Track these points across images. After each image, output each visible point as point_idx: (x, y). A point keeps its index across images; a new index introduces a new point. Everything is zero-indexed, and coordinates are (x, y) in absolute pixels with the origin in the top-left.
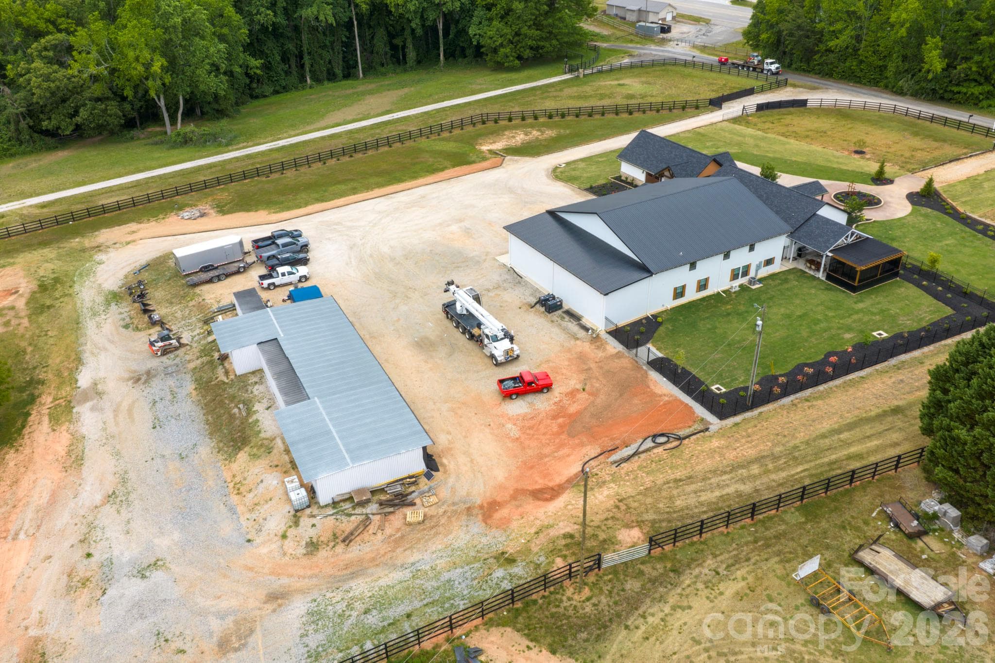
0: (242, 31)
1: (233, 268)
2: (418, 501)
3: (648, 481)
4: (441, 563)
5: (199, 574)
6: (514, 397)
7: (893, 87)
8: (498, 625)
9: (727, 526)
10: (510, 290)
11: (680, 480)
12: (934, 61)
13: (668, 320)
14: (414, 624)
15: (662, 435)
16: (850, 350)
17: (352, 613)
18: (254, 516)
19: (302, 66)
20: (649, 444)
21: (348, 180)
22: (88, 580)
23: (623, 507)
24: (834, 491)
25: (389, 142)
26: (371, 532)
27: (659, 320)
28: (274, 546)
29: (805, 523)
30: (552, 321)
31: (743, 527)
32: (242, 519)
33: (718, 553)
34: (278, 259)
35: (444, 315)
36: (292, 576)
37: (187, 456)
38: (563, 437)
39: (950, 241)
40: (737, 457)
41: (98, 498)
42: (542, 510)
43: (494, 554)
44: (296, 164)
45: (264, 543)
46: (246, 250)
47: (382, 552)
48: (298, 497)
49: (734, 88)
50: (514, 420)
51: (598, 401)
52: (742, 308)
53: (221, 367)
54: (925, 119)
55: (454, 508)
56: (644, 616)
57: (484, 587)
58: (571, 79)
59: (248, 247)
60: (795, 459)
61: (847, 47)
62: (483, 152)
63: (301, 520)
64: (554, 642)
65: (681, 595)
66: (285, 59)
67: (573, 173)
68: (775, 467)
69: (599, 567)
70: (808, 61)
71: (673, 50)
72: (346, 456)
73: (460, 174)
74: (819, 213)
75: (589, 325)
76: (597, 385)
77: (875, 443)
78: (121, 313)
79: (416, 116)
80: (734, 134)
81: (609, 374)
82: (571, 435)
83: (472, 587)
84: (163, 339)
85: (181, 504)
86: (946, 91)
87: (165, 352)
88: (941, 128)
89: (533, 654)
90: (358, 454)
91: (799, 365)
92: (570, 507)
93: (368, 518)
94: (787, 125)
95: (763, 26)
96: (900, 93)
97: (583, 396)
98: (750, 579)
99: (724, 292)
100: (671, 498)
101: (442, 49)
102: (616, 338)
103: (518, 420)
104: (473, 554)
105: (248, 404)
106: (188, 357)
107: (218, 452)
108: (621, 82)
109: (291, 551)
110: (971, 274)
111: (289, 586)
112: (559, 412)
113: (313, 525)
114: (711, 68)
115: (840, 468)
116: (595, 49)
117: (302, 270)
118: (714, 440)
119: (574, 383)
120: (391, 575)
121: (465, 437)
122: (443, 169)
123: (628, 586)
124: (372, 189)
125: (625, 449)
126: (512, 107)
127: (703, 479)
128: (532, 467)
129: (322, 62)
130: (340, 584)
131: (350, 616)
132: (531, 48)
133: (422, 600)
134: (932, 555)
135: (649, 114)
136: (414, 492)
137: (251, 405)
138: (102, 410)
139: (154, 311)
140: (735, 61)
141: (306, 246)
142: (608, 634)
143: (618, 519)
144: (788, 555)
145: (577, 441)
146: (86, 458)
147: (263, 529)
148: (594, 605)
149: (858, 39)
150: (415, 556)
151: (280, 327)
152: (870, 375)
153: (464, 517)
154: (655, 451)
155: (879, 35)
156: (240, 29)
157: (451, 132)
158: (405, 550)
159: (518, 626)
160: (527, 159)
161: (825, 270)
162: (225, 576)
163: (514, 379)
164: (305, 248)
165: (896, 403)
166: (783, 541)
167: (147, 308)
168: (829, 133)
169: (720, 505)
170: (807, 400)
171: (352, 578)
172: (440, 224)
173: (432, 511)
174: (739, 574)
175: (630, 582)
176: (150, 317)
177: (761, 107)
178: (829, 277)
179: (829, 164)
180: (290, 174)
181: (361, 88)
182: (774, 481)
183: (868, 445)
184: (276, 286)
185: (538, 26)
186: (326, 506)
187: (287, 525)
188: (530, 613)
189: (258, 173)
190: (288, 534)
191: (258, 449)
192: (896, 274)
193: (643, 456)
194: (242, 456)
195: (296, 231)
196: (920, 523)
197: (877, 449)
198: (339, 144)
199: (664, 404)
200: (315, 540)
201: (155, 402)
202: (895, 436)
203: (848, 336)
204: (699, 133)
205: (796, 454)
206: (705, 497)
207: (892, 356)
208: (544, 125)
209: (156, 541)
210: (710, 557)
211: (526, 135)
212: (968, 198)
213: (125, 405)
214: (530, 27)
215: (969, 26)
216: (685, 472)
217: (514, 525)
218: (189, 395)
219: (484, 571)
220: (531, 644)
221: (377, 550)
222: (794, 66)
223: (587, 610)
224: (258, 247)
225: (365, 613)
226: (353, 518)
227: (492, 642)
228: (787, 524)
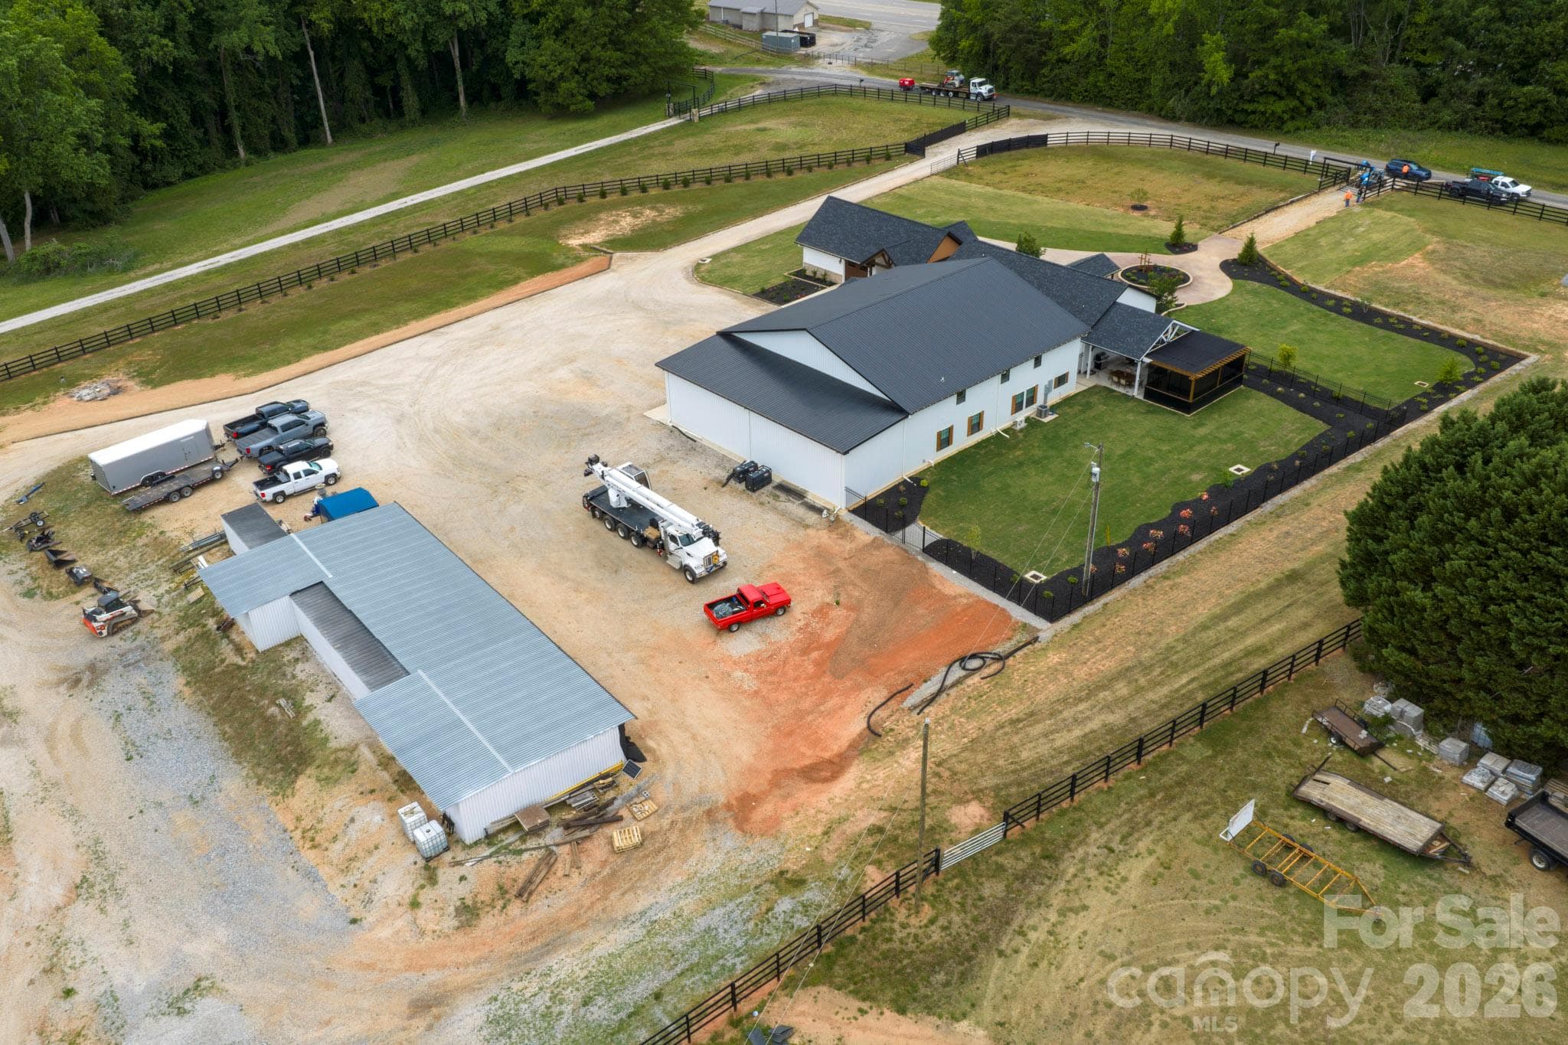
0: (125, 75)
1: (203, 473)
2: (624, 812)
3: (971, 728)
4: (688, 905)
5: (282, 990)
6: (735, 628)
7: (1161, 109)
8: (805, 985)
9: (1106, 778)
10: (681, 462)
11: (1019, 720)
12: (1218, 68)
13: (934, 482)
14: (669, 1008)
15: (974, 656)
16: (1205, 497)
17: (563, 1007)
18: (353, 879)
19: (227, 130)
20: (957, 672)
21: (359, 311)
22: (79, 1035)
23: (946, 774)
24: (1242, 705)
25: (411, 244)
26: (560, 873)
27: (924, 483)
28: (399, 923)
29: (1214, 757)
30: (762, 504)
31: (1128, 777)
32: (331, 888)
33: (1103, 820)
34: (280, 451)
35: (587, 513)
36: (444, 966)
37: (203, 798)
38: (826, 679)
39: (1296, 326)
40: (1091, 675)
41: (57, 893)
42: (824, 797)
43: (768, 876)
44: (261, 293)
45: (381, 921)
46: (217, 442)
47: (587, 903)
48: (429, 836)
49: (934, 124)
50: (743, 663)
51: (864, 617)
52: (1038, 453)
53: (225, 641)
54: (1215, 153)
55: (687, 814)
56: (1021, 933)
57: (766, 930)
58: (680, 125)
59: (219, 436)
60: (1174, 665)
61: (1088, 55)
62: (573, 249)
63: (440, 872)
64: (898, 994)
65: (1067, 892)
66: (197, 120)
67: (728, 271)
68: (1149, 682)
69: (937, 871)
70: (1033, 78)
71: (827, 72)
72: (498, 757)
73: (547, 285)
74: (1119, 300)
75: (819, 503)
76: (857, 594)
77: (1276, 627)
78: (12, 573)
79: (444, 200)
80: (952, 193)
81: (867, 574)
82: (838, 675)
83: (747, 933)
84: (108, 608)
85: (216, 881)
86: (1236, 111)
87: (115, 628)
88: (1241, 165)
89: (871, 1019)
90: (518, 751)
91: (1139, 528)
92: (865, 786)
93: (551, 853)
94: (1026, 175)
95: (961, 29)
96: (1170, 117)
97: (838, 613)
98: (1160, 851)
99: (1005, 431)
100: (1012, 749)
101: (461, 89)
102: (865, 518)
103: (749, 662)
104: (734, 881)
105: (293, 696)
106: (158, 633)
107: (259, 783)
108: (761, 125)
109: (431, 926)
110: (1338, 371)
111: (445, 984)
112: (809, 644)
113: (462, 878)
114: (892, 97)
115: (1240, 670)
116: (706, 76)
117: (328, 465)
118: (1050, 654)
119: (820, 594)
120: (611, 937)
121: (673, 701)
122: (516, 281)
123: (986, 892)
124: (406, 323)
125: (925, 685)
126: (601, 175)
127: (1052, 714)
128: (790, 734)
129: (260, 121)
130: (530, 965)
131: (561, 1013)
132: (609, 79)
133: (672, 968)
134: (1398, 776)
135: (819, 172)
136: (614, 799)
137: (298, 697)
138: (22, 742)
139: (73, 561)
140: (924, 84)
141: (322, 424)
142: (976, 969)
143: (943, 793)
144: (1202, 807)
145: (848, 684)
146: (14, 827)
147: (375, 898)
148: (944, 928)
149: (1103, 41)
150: (643, 901)
151: (323, 562)
152: (1242, 529)
153: (706, 827)
154: (969, 681)
155: (1133, 34)
156: (118, 72)
157: (510, 221)
158: (623, 894)
159: (838, 980)
160: (648, 254)
161: (1140, 384)
162: (328, 986)
163: (728, 600)
164: (320, 428)
165: (1289, 566)
166: (1190, 787)
167: (60, 557)
168: (1089, 182)
169: (1087, 748)
170: (1166, 578)
171: (548, 953)
172: (539, 369)
173: (652, 825)
174: (1142, 846)
175: (987, 885)
176: (70, 573)
177: (983, 151)
178: (1149, 395)
179: (1102, 229)
180: (254, 309)
181: (337, 160)
182: (1153, 702)
183: (1269, 631)
184: (286, 497)
185: (616, 43)
186: (476, 843)
187: (416, 885)
188: (850, 959)
189: (197, 312)
190: (421, 899)
191: (332, 768)
192: (1239, 381)
193: (953, 692)
194: (306, 784)
195: (298, 401)
196: (1370, 734)
197: (1282, 637)
198: (327, 254)
199: (964, 610)
200: (469, 902)
201: (118, 717)
202: (1302, 614)
203: (1196, 477)
204: (901, 196)
205: (1174, 658)
206: (1062, 740)
207: (1265, 499)
208: (658, 199)
209: (188, 948)
210: (1094, 828)
211: (635, 216)
212: (1304, 263)
213: (64, 728)
214: (604, 46)
215: (1259, 15)
216: (1022, 707)
217: (788, 826)
218: (178, 695)
219: (759, 905)
220: (865, 1006)
221: (578, 900)
222: (1012, 87)
223: (935, 937)
224: (238, 436)
225: (585, 1004)
226: (526, 856)
227: (803, 1013)
228: (1189, 762)
